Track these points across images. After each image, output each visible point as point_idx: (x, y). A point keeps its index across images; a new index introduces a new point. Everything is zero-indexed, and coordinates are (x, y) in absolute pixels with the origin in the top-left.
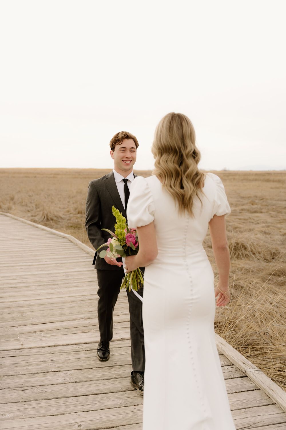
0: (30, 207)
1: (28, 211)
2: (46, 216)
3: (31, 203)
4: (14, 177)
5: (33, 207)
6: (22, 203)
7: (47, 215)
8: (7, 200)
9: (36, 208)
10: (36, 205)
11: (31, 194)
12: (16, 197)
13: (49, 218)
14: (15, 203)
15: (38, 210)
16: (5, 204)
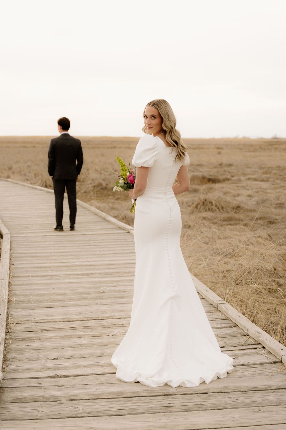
0: (28, 176)
1: (27, 180)
2: (44, 183)
3: (30, 172)
4: (9, 147)
5: (32, 176)
6: (21, 172)
7: (46, 182)
8: (5, 170)
9: (35, 177)
10: (35, 174)
11: (29, 165)
12: (14, 167)
13: (48, 185)
14: (13, 173)
15: (37, 178)
16: (4, 173)
